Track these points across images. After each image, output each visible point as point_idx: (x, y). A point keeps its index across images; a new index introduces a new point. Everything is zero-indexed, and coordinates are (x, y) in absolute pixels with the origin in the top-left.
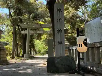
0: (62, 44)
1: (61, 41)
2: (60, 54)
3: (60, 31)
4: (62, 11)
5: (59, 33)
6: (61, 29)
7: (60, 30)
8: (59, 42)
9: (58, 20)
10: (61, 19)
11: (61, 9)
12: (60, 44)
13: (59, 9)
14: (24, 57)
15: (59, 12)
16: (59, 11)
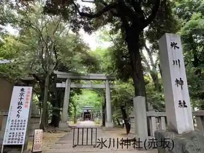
0: (186, 106)
1: (184, 101)
2: (186, 126)
4: (178, 48)
5: (178, 86)
6: (181, 79)
7: (179, 80)
8: (180, 103)
9: (174, 61)
10: (179, 60)
11: (176, 44)
13: (174, 43)
15: (175, 48)
16: (173, 47)
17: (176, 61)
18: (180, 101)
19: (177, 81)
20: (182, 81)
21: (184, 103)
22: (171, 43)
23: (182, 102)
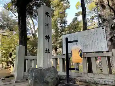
0: (49, 52)
1: (49, 49)
4: (50, 16)
5: (46, 40)
6: (49, 35)
7: (48, 36)
8: (46, 50)
9: (46, 24)
10: (49, 25)
11: (49, 14)
13: (47, 13)
15: (47, 16)
17: (47, 24)
18: (46, 49)
19: (46, 36)
20: (49, 37)
21: (49, 50)
22: (46, 12)
23: (48, 49)
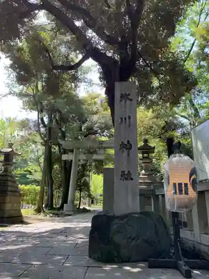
0: (132, 179)
1: (129, 172)
3: (126, 145)
4: (131, 100)
5: (123, 152)
6: (128, 141)
7: (126, 143)
9: (122, 118)
10: (129, 118)
11: (129, 95)
12: (126, 179)
13: (126, 94)
14: (65, 209)
16: (124, 101)
17: (125, 119)
19: (123, 145)
20: (130, 144)
21: (129, 174)
22: (122, 94)
23: (126, 173)
